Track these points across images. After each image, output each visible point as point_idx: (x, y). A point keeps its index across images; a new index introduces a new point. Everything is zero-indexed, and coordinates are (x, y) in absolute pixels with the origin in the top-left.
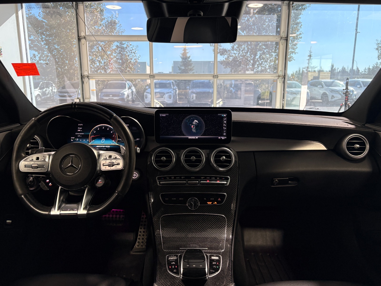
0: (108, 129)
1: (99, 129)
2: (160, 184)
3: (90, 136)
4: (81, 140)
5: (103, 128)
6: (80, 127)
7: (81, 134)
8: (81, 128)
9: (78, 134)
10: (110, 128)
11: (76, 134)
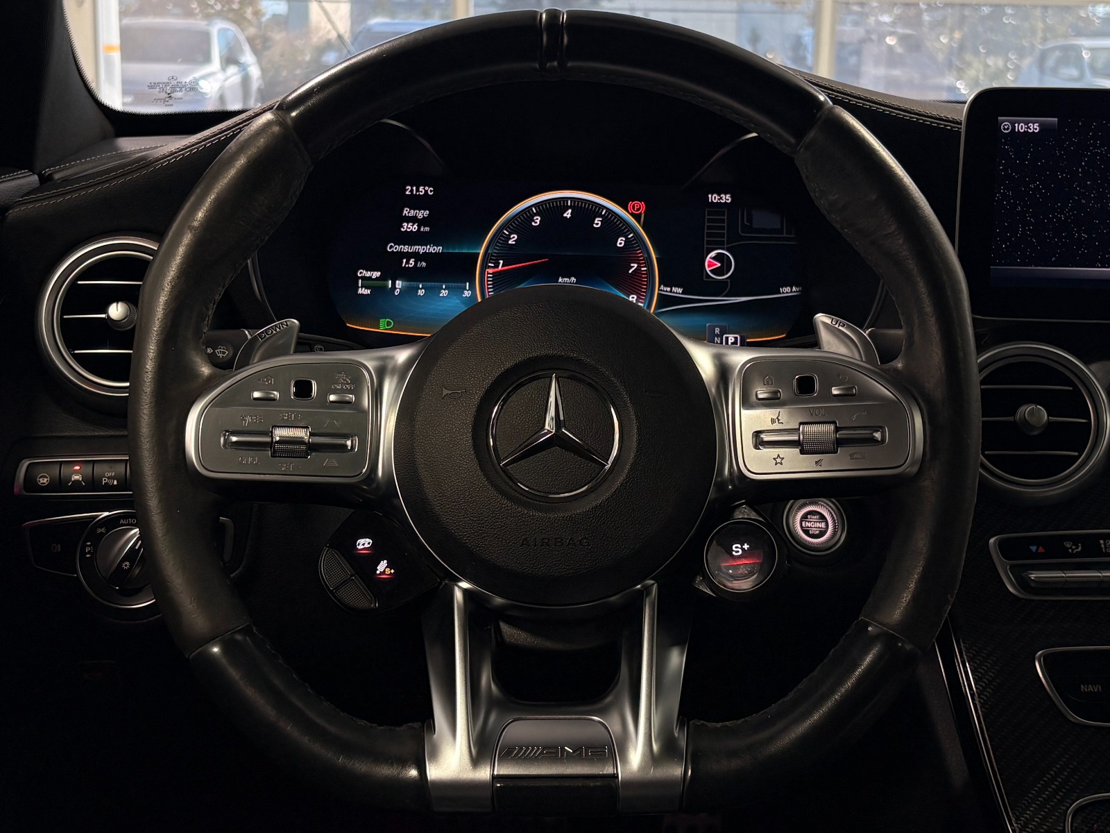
0: (598, 222)
1: (538, 220)
2: (1023, 583)
3: (485, 266)
4: (421, 292)
5: (568, 214)
6: (416, 202)
7: (421, 249)
8: (421, 214)
9: (406, 249)
10: (610, 217)
11: (393, 248)
